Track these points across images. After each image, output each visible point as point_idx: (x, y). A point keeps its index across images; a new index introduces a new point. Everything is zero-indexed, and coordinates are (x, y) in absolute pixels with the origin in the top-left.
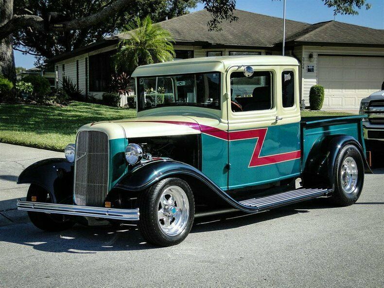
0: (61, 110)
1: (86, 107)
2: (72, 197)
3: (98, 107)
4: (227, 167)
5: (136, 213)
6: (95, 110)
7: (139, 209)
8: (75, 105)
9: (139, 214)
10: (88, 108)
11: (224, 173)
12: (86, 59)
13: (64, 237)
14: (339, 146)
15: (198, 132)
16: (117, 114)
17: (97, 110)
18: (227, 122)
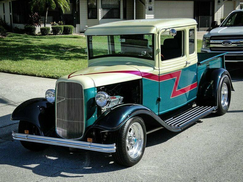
0: (4, 41)
1: (18, 37)
2: (55, 129)
3: (26, 37)
4: (159, 100)
5: (113, 147)
6: (25, 40)
7: (115, 144)
8: (11, 36)
9: (115, 148)
10: (20, 38)
11: (157, 103)
12: (10, 3)
13: (49, 157)
14: (220, 77)
15: (140, 77)
16: (40, 42)
17: (27, 40)
18: (158, 68)
